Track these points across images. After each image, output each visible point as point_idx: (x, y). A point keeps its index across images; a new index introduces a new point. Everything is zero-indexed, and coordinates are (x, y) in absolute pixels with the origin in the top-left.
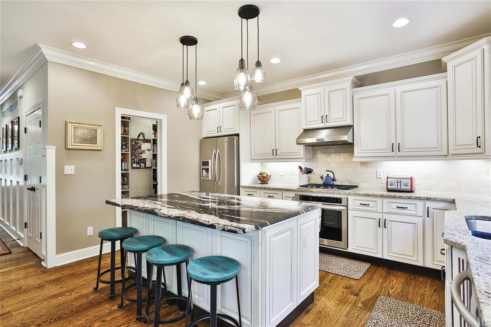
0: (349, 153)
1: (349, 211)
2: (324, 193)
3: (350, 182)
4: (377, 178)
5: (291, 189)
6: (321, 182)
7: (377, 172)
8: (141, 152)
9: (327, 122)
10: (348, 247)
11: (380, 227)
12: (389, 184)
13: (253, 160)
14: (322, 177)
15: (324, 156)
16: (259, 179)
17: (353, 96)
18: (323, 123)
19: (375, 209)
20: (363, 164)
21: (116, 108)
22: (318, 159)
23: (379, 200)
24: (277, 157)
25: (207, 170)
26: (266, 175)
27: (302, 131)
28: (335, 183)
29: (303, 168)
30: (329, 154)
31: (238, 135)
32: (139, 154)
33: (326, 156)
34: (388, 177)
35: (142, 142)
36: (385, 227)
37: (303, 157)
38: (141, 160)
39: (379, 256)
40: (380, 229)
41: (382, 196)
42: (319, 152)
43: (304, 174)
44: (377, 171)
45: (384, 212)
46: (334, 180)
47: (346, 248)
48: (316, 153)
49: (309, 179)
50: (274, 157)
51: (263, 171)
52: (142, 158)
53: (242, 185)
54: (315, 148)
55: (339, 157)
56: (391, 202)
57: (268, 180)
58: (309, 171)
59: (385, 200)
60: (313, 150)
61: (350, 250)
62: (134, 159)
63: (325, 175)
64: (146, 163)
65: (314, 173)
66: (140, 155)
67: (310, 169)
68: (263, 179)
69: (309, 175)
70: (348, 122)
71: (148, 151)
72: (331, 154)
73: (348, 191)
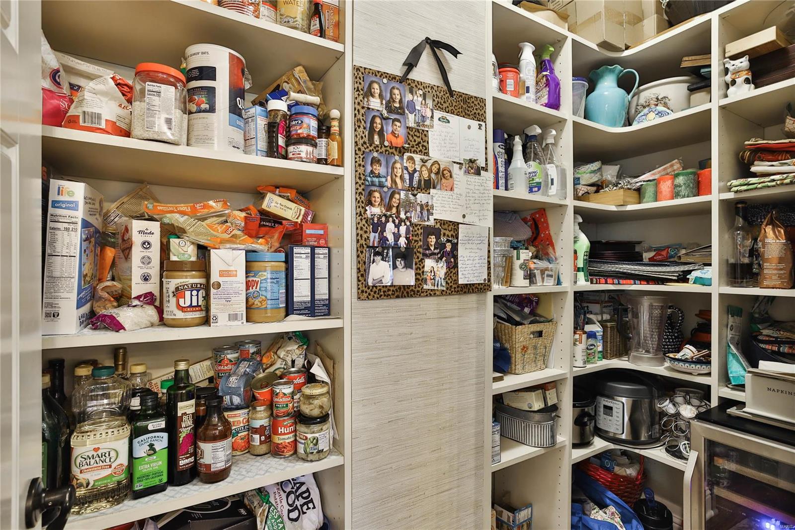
8: (425, 175)
32: (411, 188)
35: (430, 102)
38: (429, 231)
52: (431, 223)
62: (378, 226)
64: (456, 257)
66: (422, 197)
71: (467, 172)
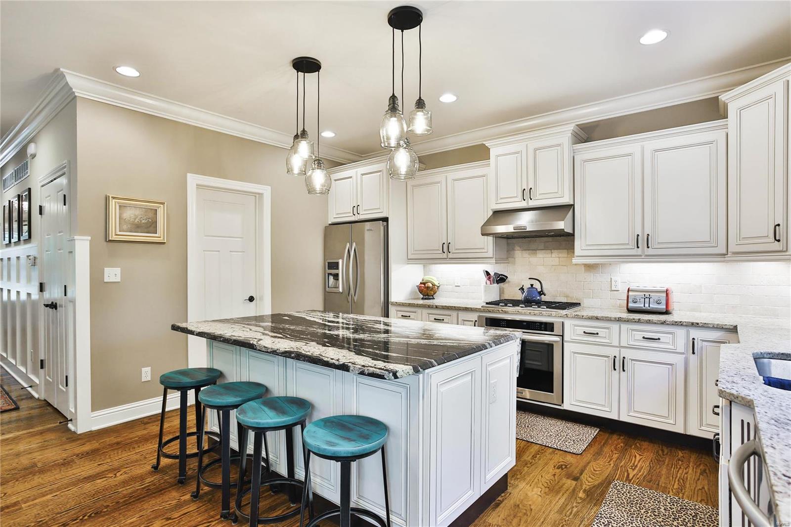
0: (566, 250)
1: (565, 344)
2: (525, 314)
3: (567, 297)
4: (612, 291)
5: (471, 308)
6: (520, 296)
7: (611, 281)
9: (531, 199)
10: (563, 402)
11: (615, 369)
12: (630, 300)
13: (410, 260)
14: (522, 289)
15: (526, 254)
16: (421, 291)
17: (574, 157)
18: (524, 200)
19: (608, 341)
20: (590, 267)
21: (189, 175)
22: (516, 259)
23: (615, 327)
24: (450, 256)
25: (336, 276)
26: (431, 285)
27: (491, 213)
28: (544, 298)
29: (492, 274)
30: (534, 251)
31: (386, 220)
33: (529, 254)
34: (629, 289)
36: (624, 370)
37: (491, 256)
39: (614, 416)
40: (616, 373)
41: (619, 320)
42: (517, 248)
43: (494, 283)
44: (611, 279)
45: (621, 345)
46: (541, 293)
47: (560, 403)
48: (513, 250)
49: (501, 292)
50: (445, 256)
51: (427, 278)
53: (392, 301)
54: (510, 241)
55: (550, 256)
56: (633, 330)
57: (435, 294)
58: (501, 279)
59: (625, 327)
60: (508, 244)
61: (567, 406)
63: (527, 285)
65: (509, 282)
67: (503, 275)
68: (427, 291)
69: (501, 285)
70: (566, 200)
72: (538, 251)
73: (564, 311)
